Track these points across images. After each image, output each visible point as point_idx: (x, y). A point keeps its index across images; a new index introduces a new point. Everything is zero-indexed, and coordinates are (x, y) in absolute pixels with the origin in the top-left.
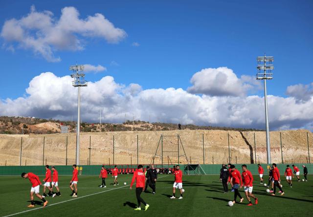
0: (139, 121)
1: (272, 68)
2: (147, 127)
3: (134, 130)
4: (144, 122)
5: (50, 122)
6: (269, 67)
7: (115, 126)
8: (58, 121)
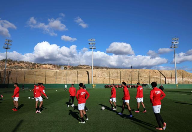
0: (85, 65)
1: (178, 43)
2: (89, 67)
3: (84, 69)
4: (87, 66)
5: (48, 65)
6: (177, 43)
7: (75, 67)
8: (51, 64)
